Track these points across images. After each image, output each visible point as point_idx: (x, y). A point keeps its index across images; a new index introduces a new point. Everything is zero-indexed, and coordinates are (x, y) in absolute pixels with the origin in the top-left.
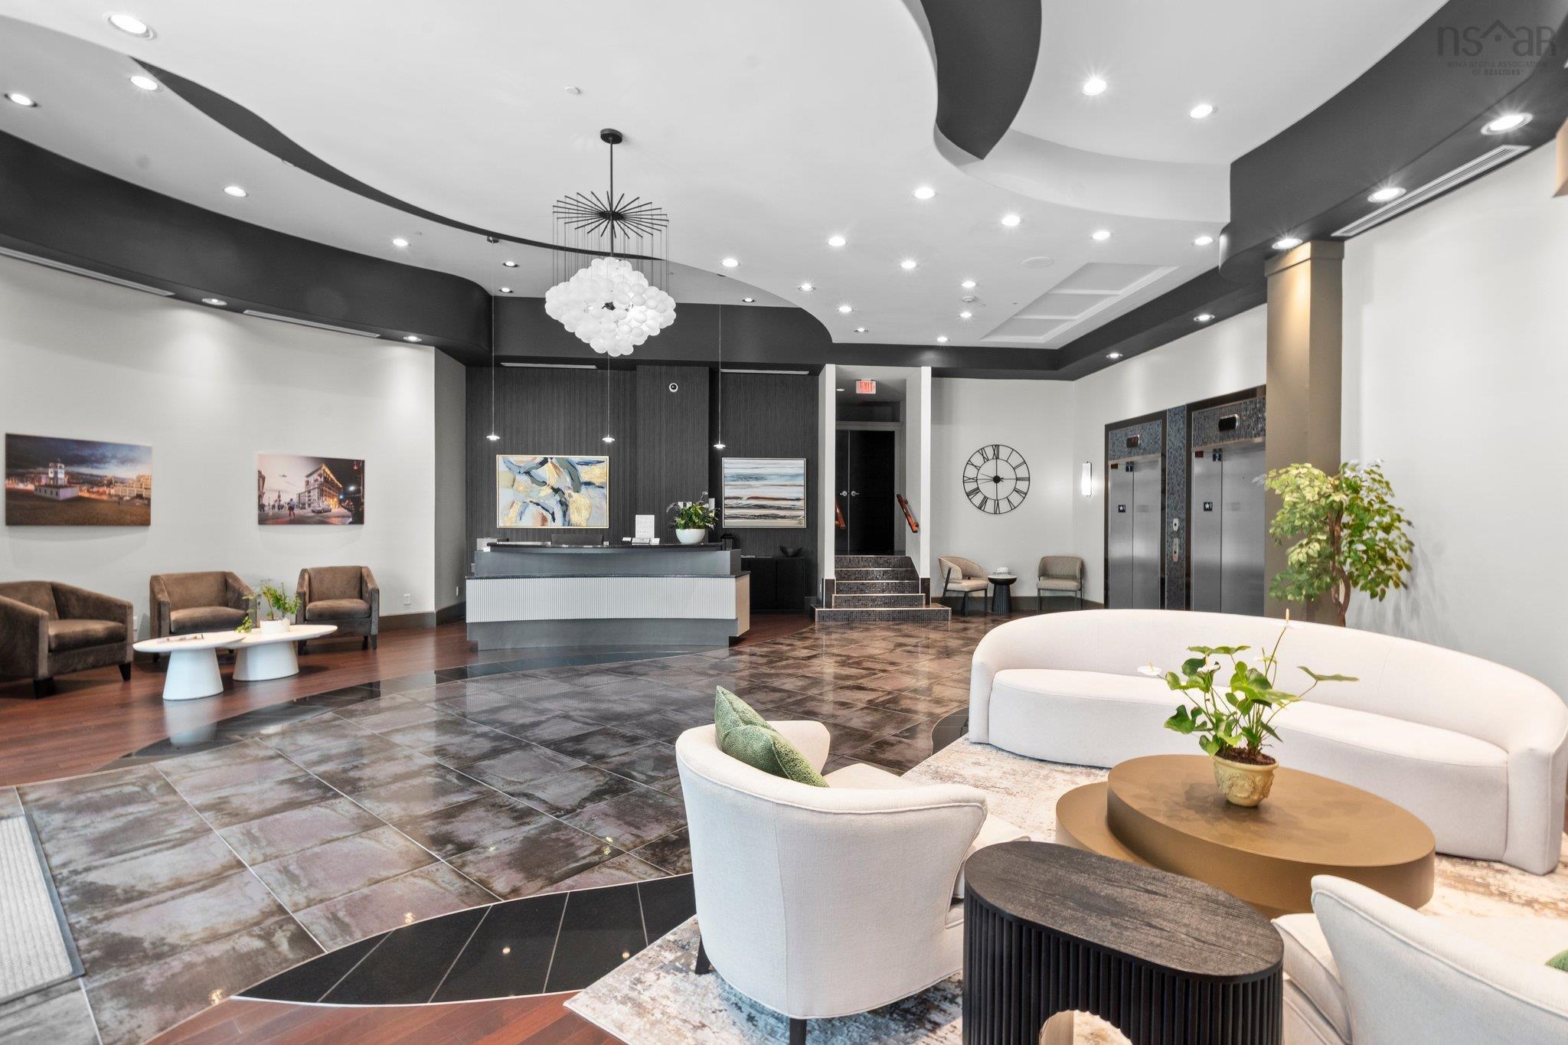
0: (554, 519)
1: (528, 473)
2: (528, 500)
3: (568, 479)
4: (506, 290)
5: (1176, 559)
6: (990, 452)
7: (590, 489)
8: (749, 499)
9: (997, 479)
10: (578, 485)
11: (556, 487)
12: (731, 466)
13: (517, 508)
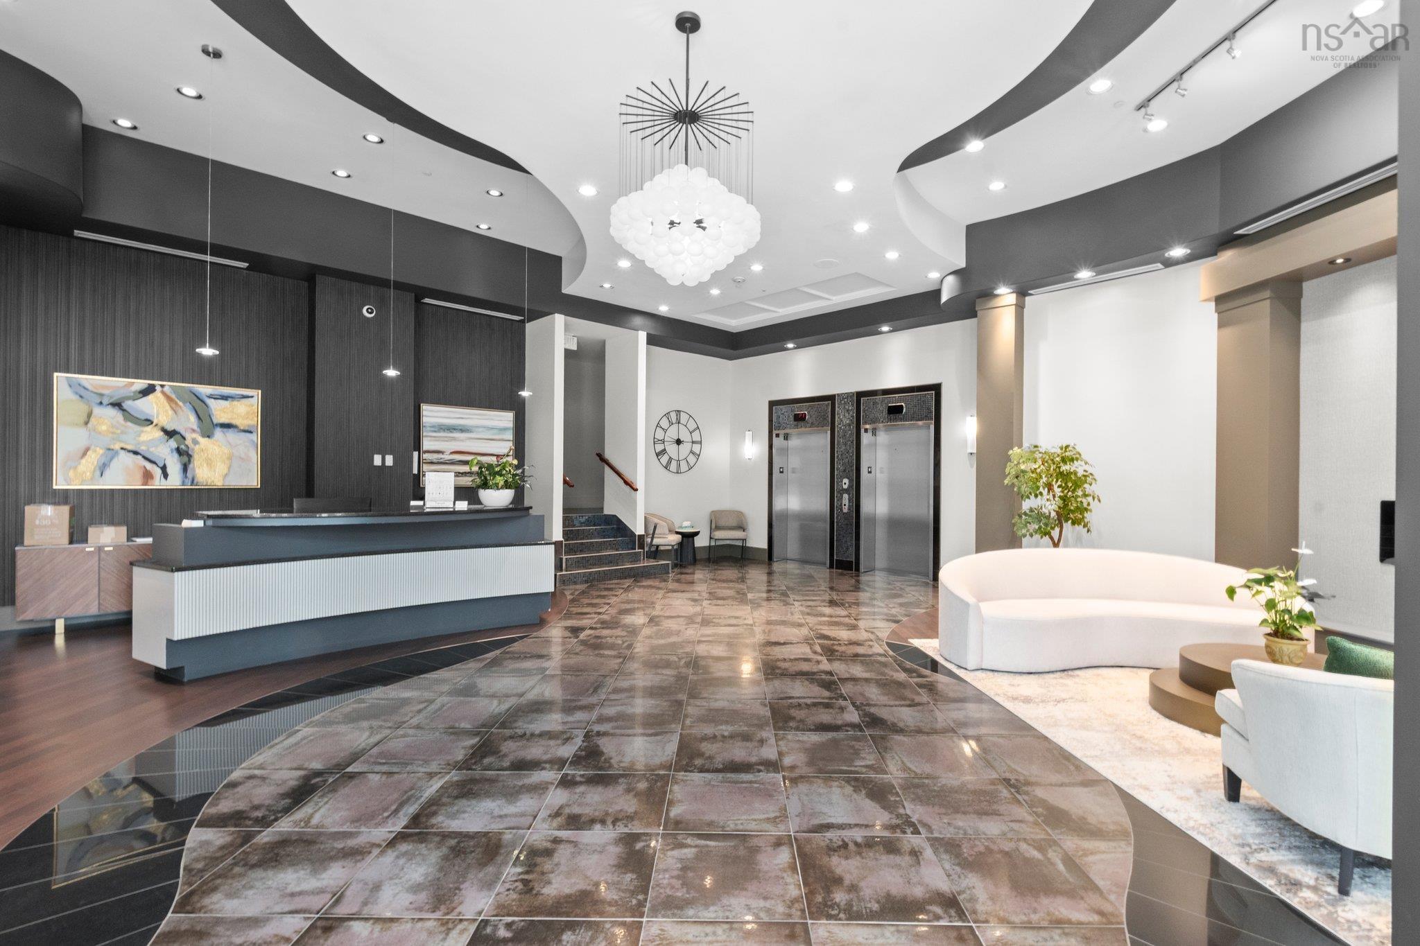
0: (165, 475)
1: (117, 405)
2: (117, 446)
3: (193, 418)
4: (125, 123)
5: (845, 510)
6: (673, 417)
7: (231, 434)
8: (452, 453)
9: (679, 442)
10: (208, 426)
11: (170, 428)
12: (432, 414)
13: (93, 458)
